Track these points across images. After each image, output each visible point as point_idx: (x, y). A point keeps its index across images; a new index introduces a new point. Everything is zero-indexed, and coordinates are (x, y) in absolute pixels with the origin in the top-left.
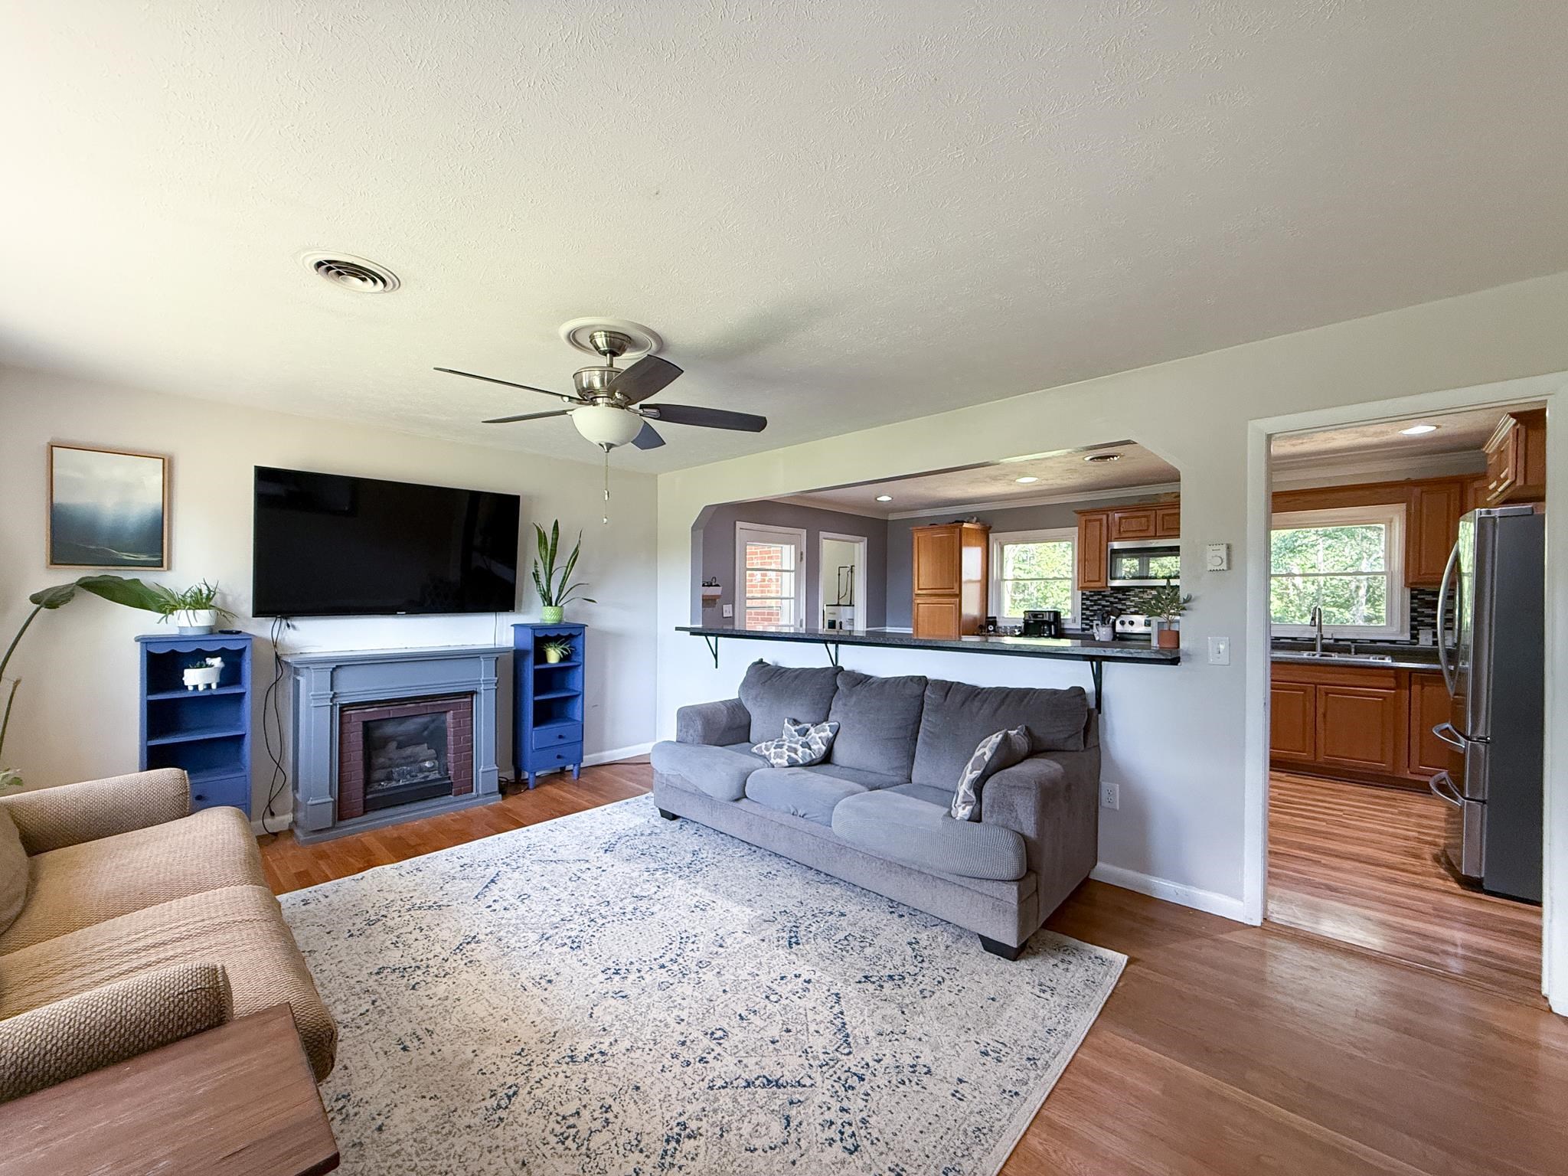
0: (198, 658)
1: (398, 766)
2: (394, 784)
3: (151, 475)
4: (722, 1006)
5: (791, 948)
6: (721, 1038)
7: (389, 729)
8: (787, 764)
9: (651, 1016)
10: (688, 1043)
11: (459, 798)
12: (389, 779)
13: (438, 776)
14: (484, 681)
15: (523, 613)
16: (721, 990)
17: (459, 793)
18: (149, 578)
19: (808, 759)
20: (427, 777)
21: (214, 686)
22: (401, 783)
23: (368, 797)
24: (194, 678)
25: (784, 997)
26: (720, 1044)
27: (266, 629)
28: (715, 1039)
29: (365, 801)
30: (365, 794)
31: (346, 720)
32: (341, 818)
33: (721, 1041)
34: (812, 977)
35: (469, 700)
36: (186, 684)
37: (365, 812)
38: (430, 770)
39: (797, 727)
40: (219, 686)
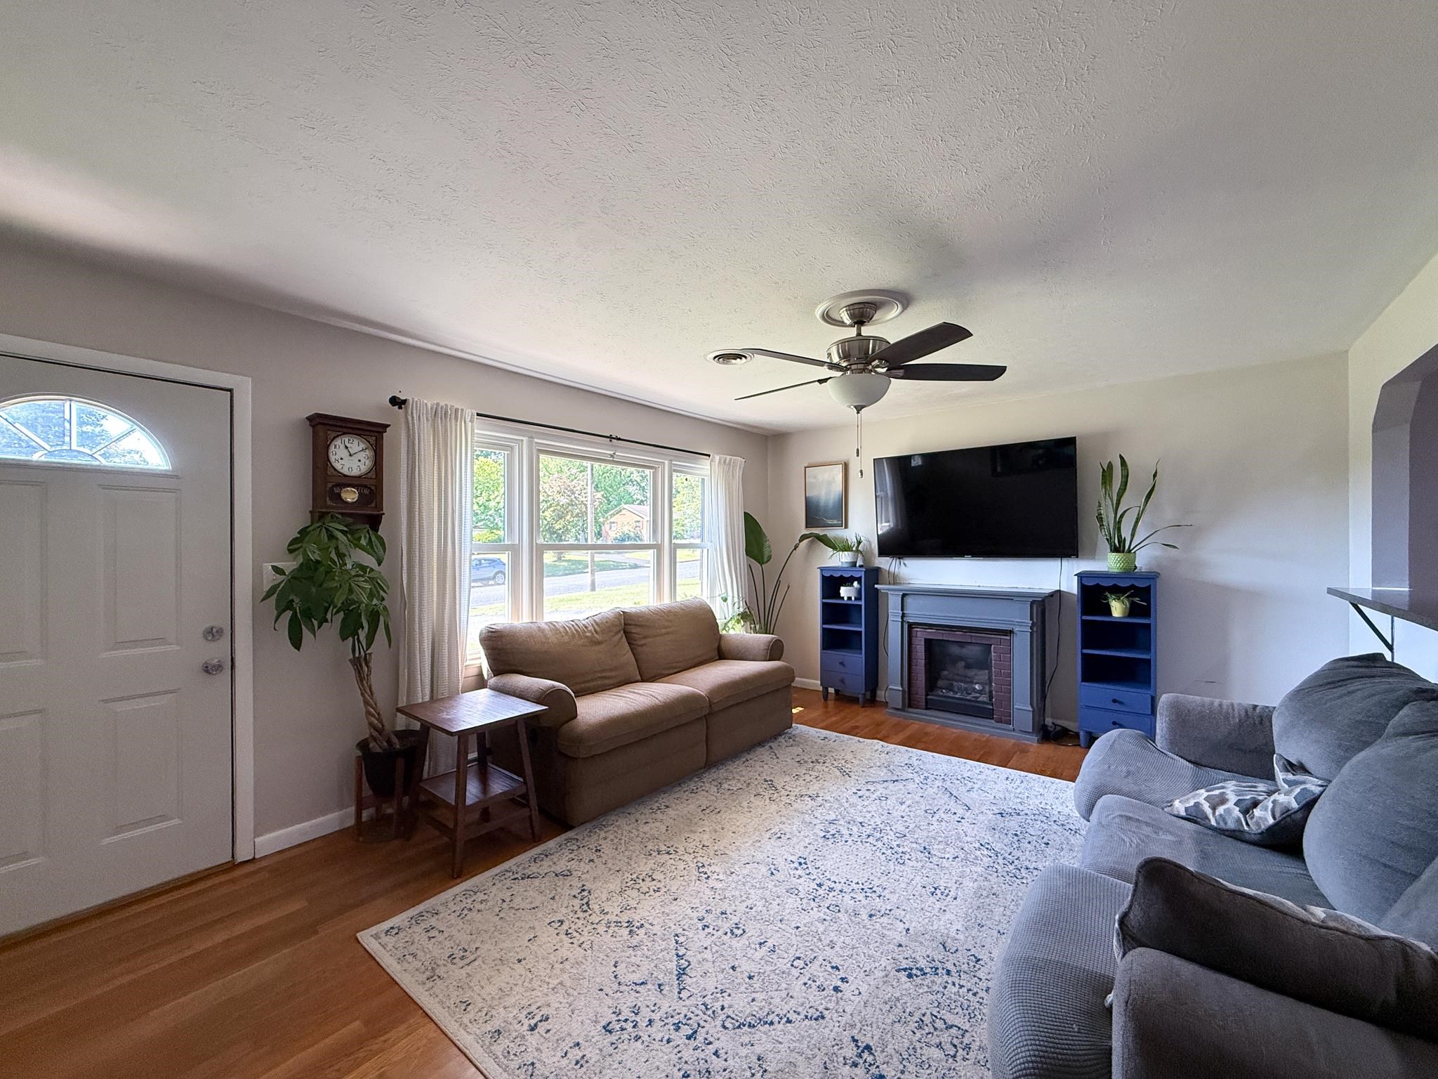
0: (848, 581)
1: (957, 681)
2: (951, 694)
3: (838, 470)
4: (777, 928)
5: (898, 971)
6: (733, 934)
7: (955, 650)
8: (1183, 813)
9: (752, 891)
10: (724, 916)
11: (999, 725)
12: (950, 688)
13: (985, 699)
14: (1020, 621)
16: (798, 925)
17: (1000, 721)
18: (832, 533)
19: (1231, 825)
20: (978, 697)
21: (853, 599)
22: (957, 696)
23: (929, 697)
24: (844, 592)
25: (802, 971)
26: (726, 934)
27: (885, 563)
28: (731, 931)
29: (926, 699)
30: (927, 695)
31: (914, 634)
32: (910, 706)
33: (729, 934)
34: (848, 994)
35: (1009, 638)
36: (842, 595)
37: (927, 708)
38: (980, 692)
40: (856, 599)
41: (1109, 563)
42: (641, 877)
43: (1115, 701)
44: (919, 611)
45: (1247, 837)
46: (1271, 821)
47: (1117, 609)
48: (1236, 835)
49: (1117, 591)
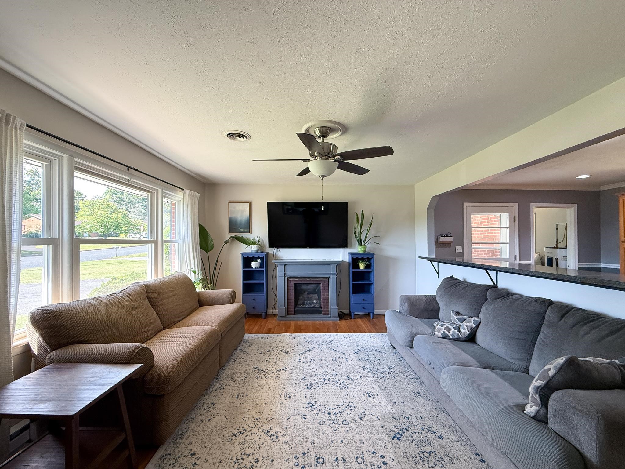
0: (254, 259)
1: (306, 300)
2: (304, 306)
3: (247, 207)
4: (334, 448)
5: (393, 439)
6: (320, 463)
7: (304, 287)
8: (441, 336)
9: (305, 433)
10: (306, 455)
11: (325, 316)
12: (303, 304)
13: (318, 306)
14: (332, 272)
15: (353, 248)
16: (341, 440)
17: (324, 314)
18: (245, 236)
19: (456, 337)
20: (315, 306)
21: (258, 268)
22: (307, 307)
23: (296, 309)
24: (254, 265)
25: (365, 464)
26: (316, 466)
27: (272, 251)
28: (317, 462)
29: (295, 310)
30: (295, 308)
31: (289, 282)
32: (288, 314)
33: (318, 465)
34: (390, 463)
35: (328, 280)
36: (252, 266)
37: (295, 314)
38: (316, 304)
39: (458, 317)
40: (259, 267)
41: (358, 249)
42: (239, 458)
43: (363, 300)
44: (292, 272)
45: (461, 339)
46: (468, 333)
47: (362, 266)
48: (458, 340)
49: (362, 259)
